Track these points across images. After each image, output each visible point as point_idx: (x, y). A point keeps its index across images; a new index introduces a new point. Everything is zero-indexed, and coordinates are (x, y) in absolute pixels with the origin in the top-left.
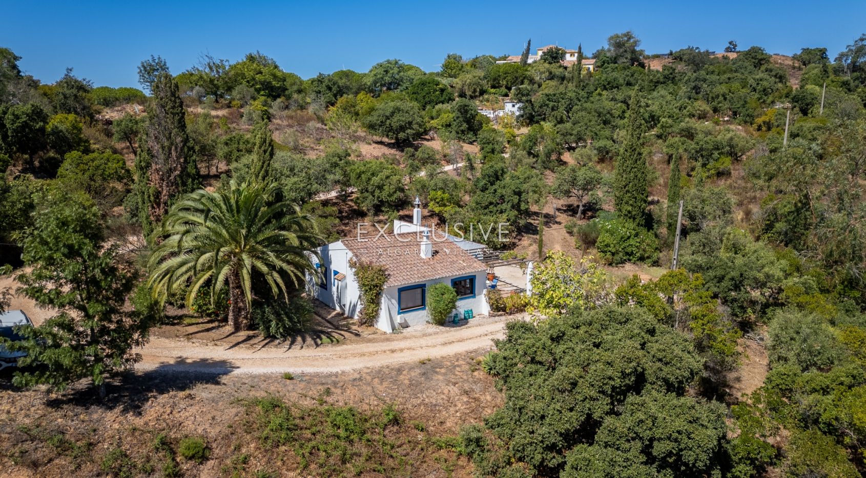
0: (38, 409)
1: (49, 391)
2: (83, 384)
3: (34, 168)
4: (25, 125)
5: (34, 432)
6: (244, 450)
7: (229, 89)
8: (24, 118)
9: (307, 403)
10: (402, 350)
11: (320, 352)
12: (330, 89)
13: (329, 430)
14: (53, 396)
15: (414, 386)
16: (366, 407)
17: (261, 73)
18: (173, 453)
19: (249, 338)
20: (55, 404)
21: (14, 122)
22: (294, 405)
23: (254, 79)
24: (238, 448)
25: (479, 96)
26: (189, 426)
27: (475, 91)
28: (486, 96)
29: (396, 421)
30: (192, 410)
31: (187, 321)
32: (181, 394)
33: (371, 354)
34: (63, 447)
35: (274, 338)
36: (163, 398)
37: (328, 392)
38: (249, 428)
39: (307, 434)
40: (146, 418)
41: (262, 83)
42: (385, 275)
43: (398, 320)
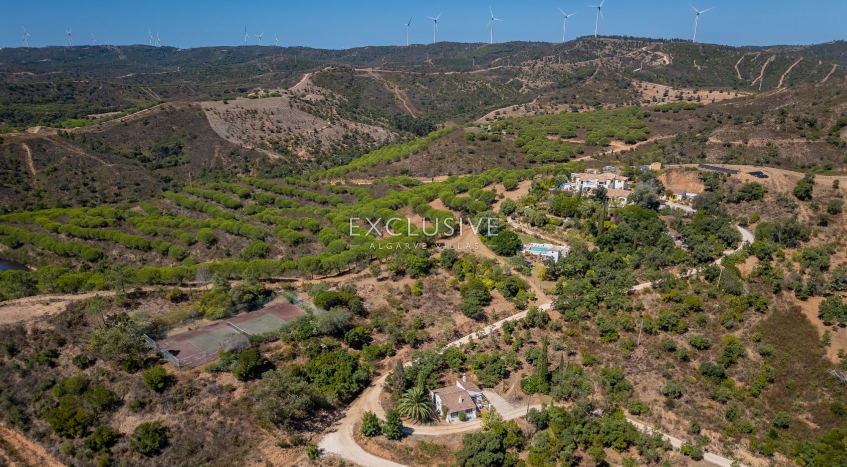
5: (387, 444)
6: (418, 450)
9: (429, 442)
10: (449, 429)
11: (432, 428)
13: (432, 448)
15: (450, 440)
17: (418, 262)
18: (407, 449)
20: (388, 439)
22: (427, 443)
23: (415, 265)
25: (543, 226)
26: (410, 445)
28: (547, 225)
29: (444, 447)
30: (410, 441)
33: (443, 430)
34: (391, 447)
37: (433, 440)
38: (419, 446)
39: (428, 448)
40: (403, 443)
42: (448, 410)
43: (451, 419)
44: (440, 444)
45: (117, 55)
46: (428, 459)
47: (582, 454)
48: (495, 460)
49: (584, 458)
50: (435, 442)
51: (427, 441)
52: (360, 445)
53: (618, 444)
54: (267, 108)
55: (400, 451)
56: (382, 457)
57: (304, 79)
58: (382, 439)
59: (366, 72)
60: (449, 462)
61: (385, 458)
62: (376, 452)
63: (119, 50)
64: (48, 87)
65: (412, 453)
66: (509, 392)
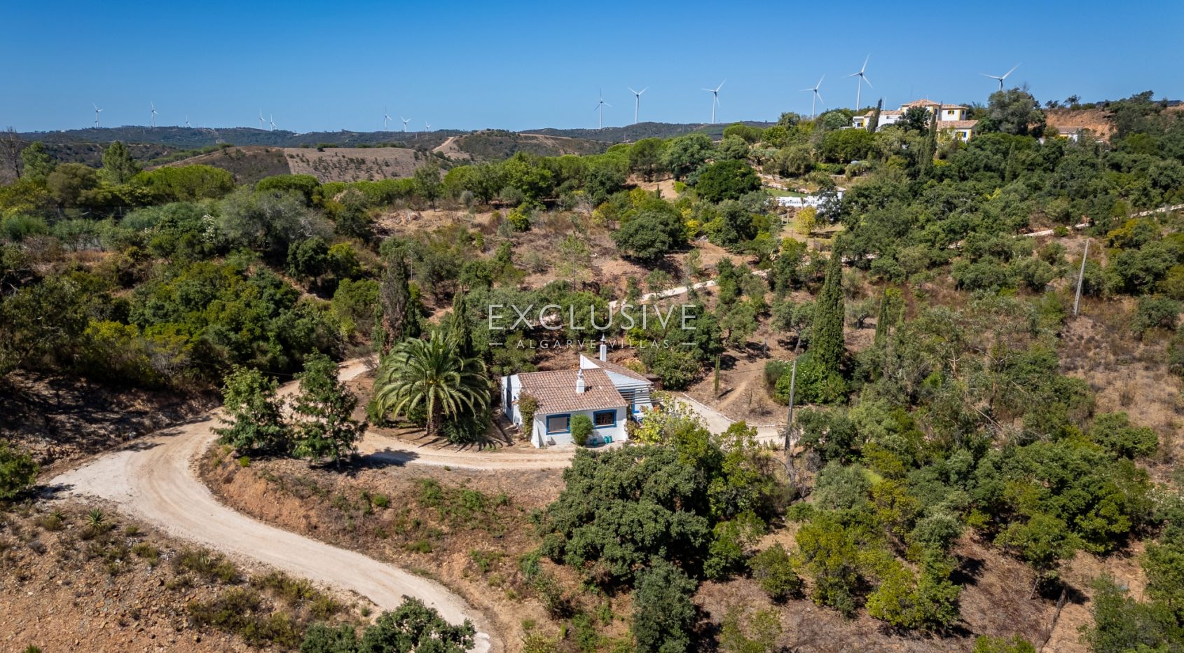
0: (305, 470)
1: (311, 461)
2: (329, 459)
3: (318, 287)
4: (311, 258)
5: (302, 481)
6: (409, 506)
7: (498, 189)
8: (311, 253)
9: (453, 486)
10: (536, 460)
11: (479, 455)
12: (602, 184)
13: (461, 502)
14: (313, 464)
15: (528, 484)
16: (489, 492)
17: (528, 173)
18: (370, 502)
19: (436, 440)
20: (313, 468)
21: (303, 256)
22: (445, 486)
23: (520, 180)
24: (406, 504)
25: (804, 175)
26: (381, 489)
27: (799, 168)
28: (813, 174)
29: (504, 503)
30: (385, 481)
31: (402, 425)
32: (380, 471)
33: (513, 461)
34: (316, 491)
35: (452, 443)
36: (369, 472)
37: (469, 481)
38: (414, 494)
39: (447, 503)
40: (359, 481)
41: (529, 184)
42: (536, 405)
43: (546, 439)
44: (493, 491)
45: (213, 139)
46: (440, 536)
47: (978, 551)
48: (675, 530)
49: (989, 564)
50: (474, 486)
51: (448, 482)
52: (208, 483)
53: (1099, 523)
54: (380, 159)
55: (342, 504)
56: (275, 521)
57: (447, 143)
58: (294, 468)
59: (536, 138)
60: (514, 549)
61: (285, 526)
62: (254, 506)
63: (217, 133)
64: (91, 150)
65: (387, 515)
66: (732, 397)
